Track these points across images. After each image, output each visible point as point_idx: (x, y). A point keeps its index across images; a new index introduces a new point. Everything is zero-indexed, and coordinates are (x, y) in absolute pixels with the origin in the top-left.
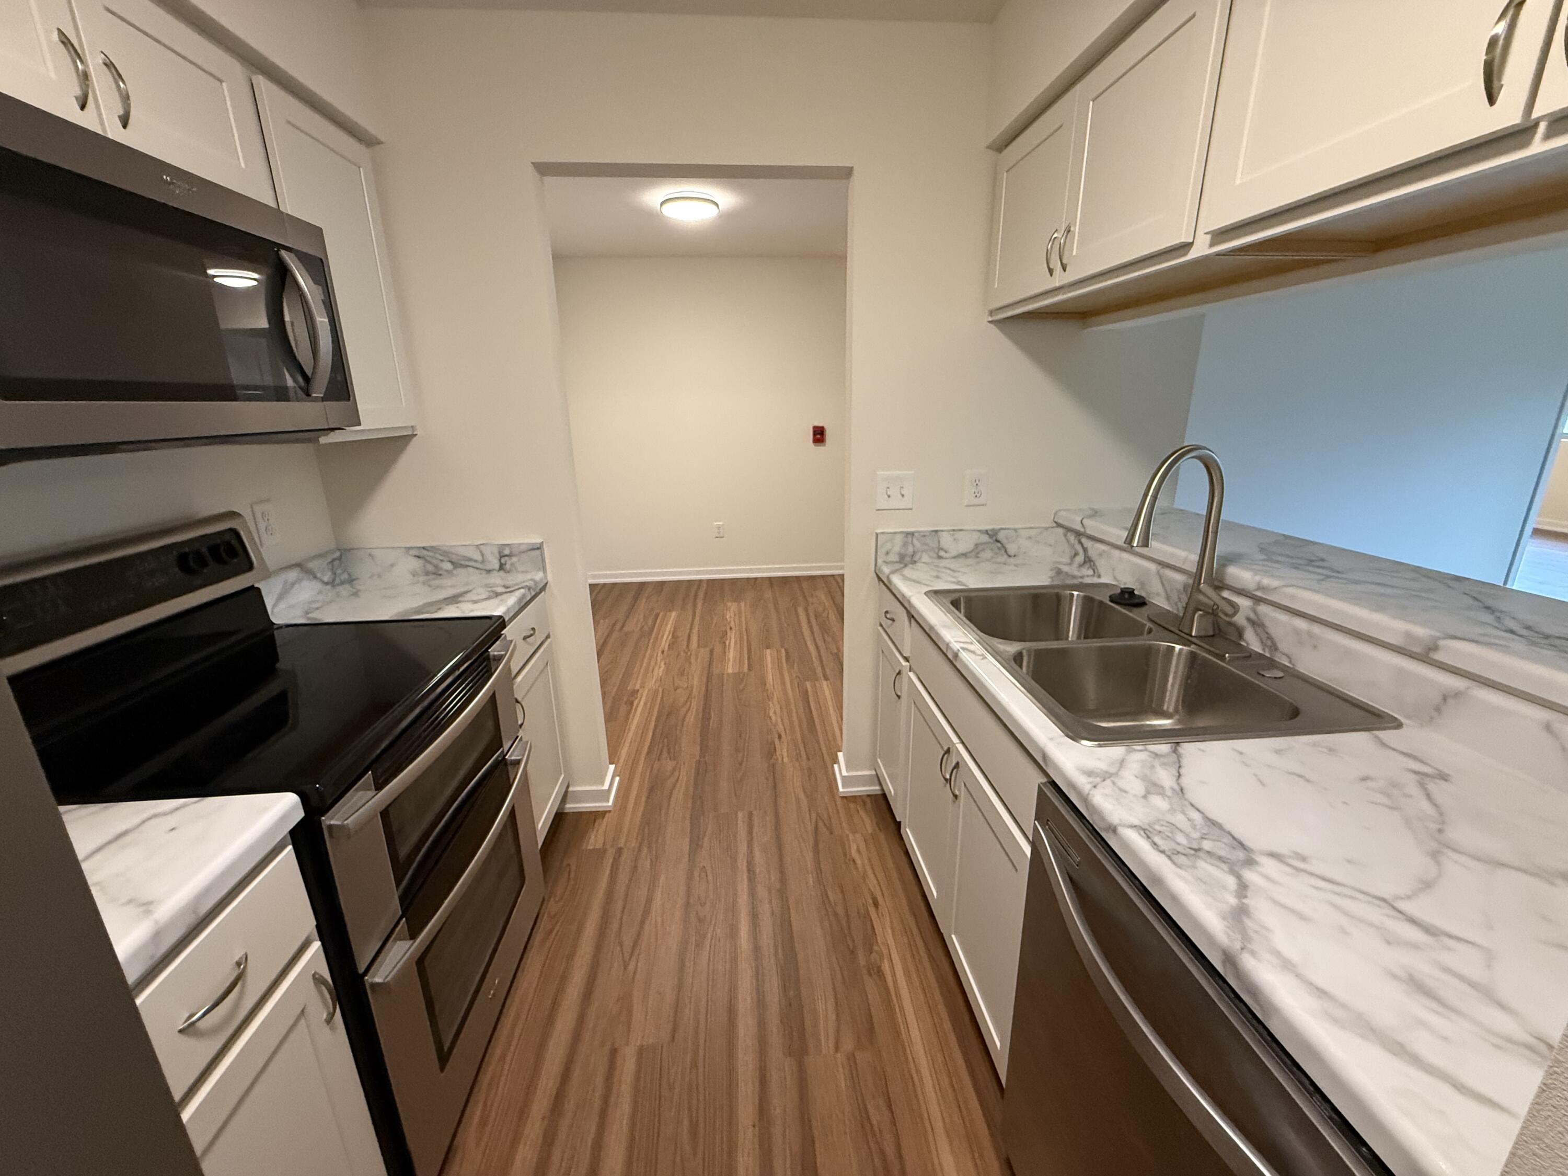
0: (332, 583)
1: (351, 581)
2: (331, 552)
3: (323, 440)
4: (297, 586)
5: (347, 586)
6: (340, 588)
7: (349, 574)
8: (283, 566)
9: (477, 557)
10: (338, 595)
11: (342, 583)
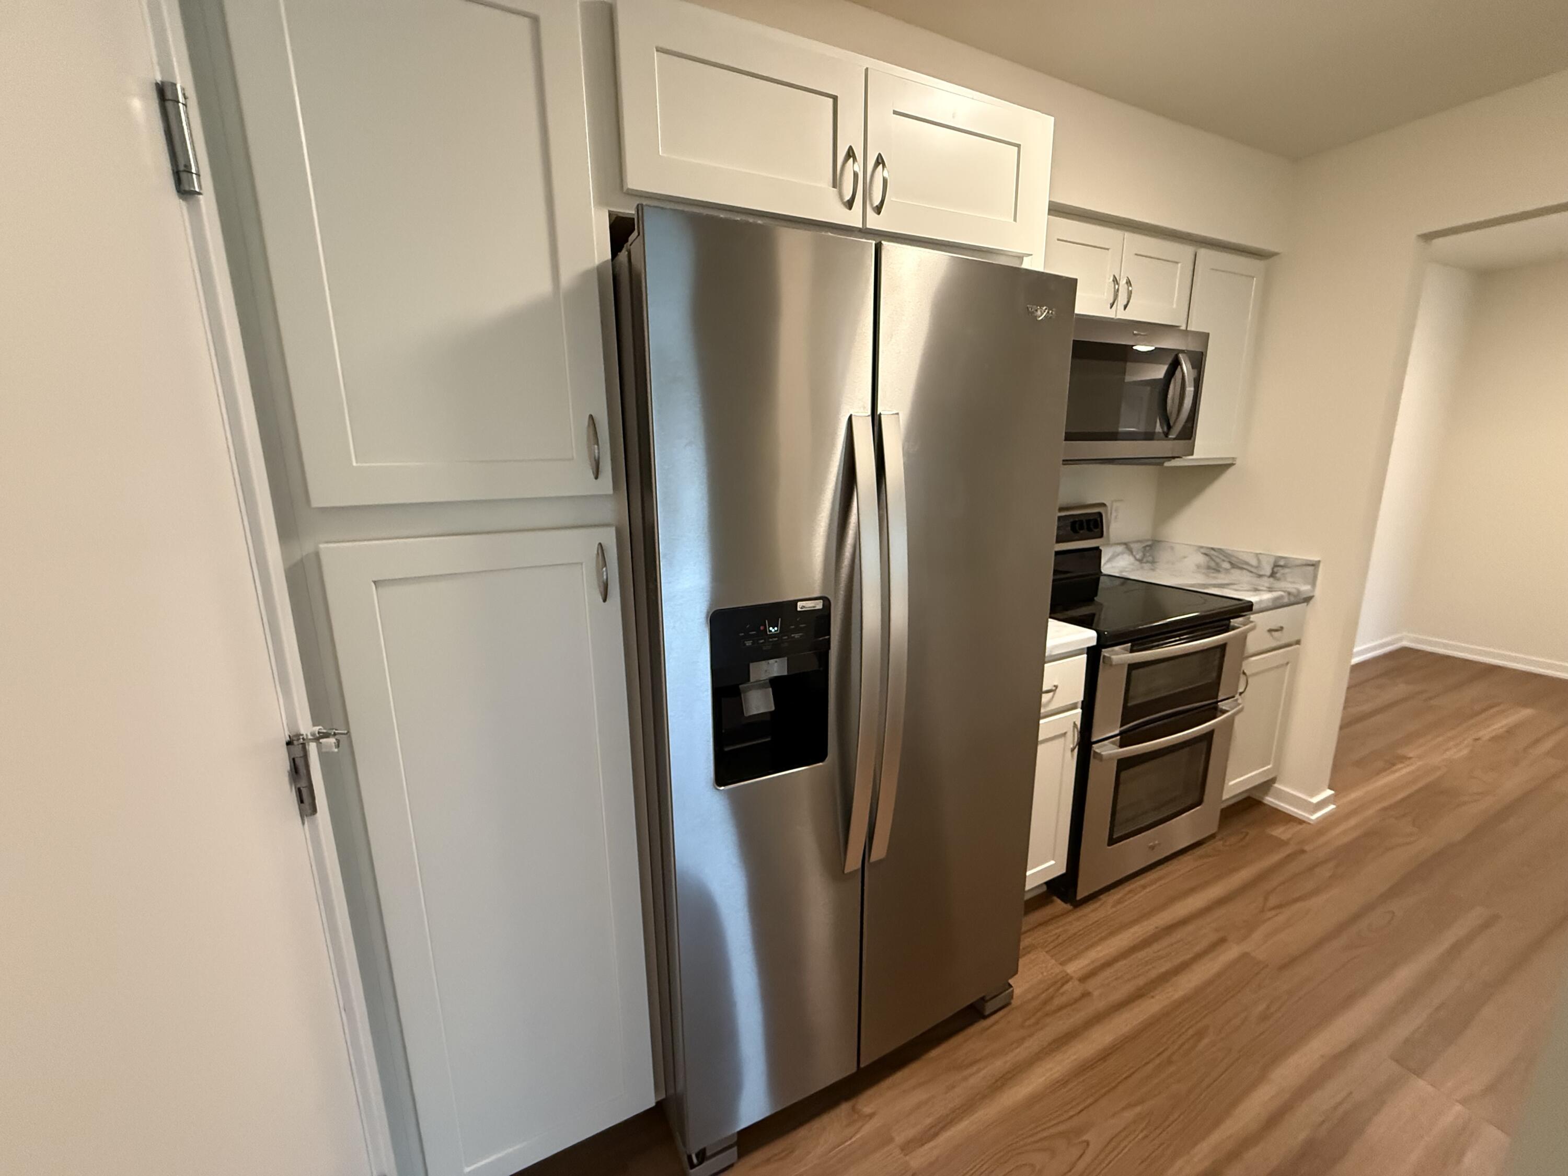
0: (1140, 561)
1: (1153, 562)
2: (1148, 540)
3: (1167, 464)
4: (1120, 557)
5: (1149, 565)
6: (1144, 565)
7: (1153, 558)
8: (1117, 542)
9: (1254, 562)
10: (1142, 568)
11: (1147, 562)
